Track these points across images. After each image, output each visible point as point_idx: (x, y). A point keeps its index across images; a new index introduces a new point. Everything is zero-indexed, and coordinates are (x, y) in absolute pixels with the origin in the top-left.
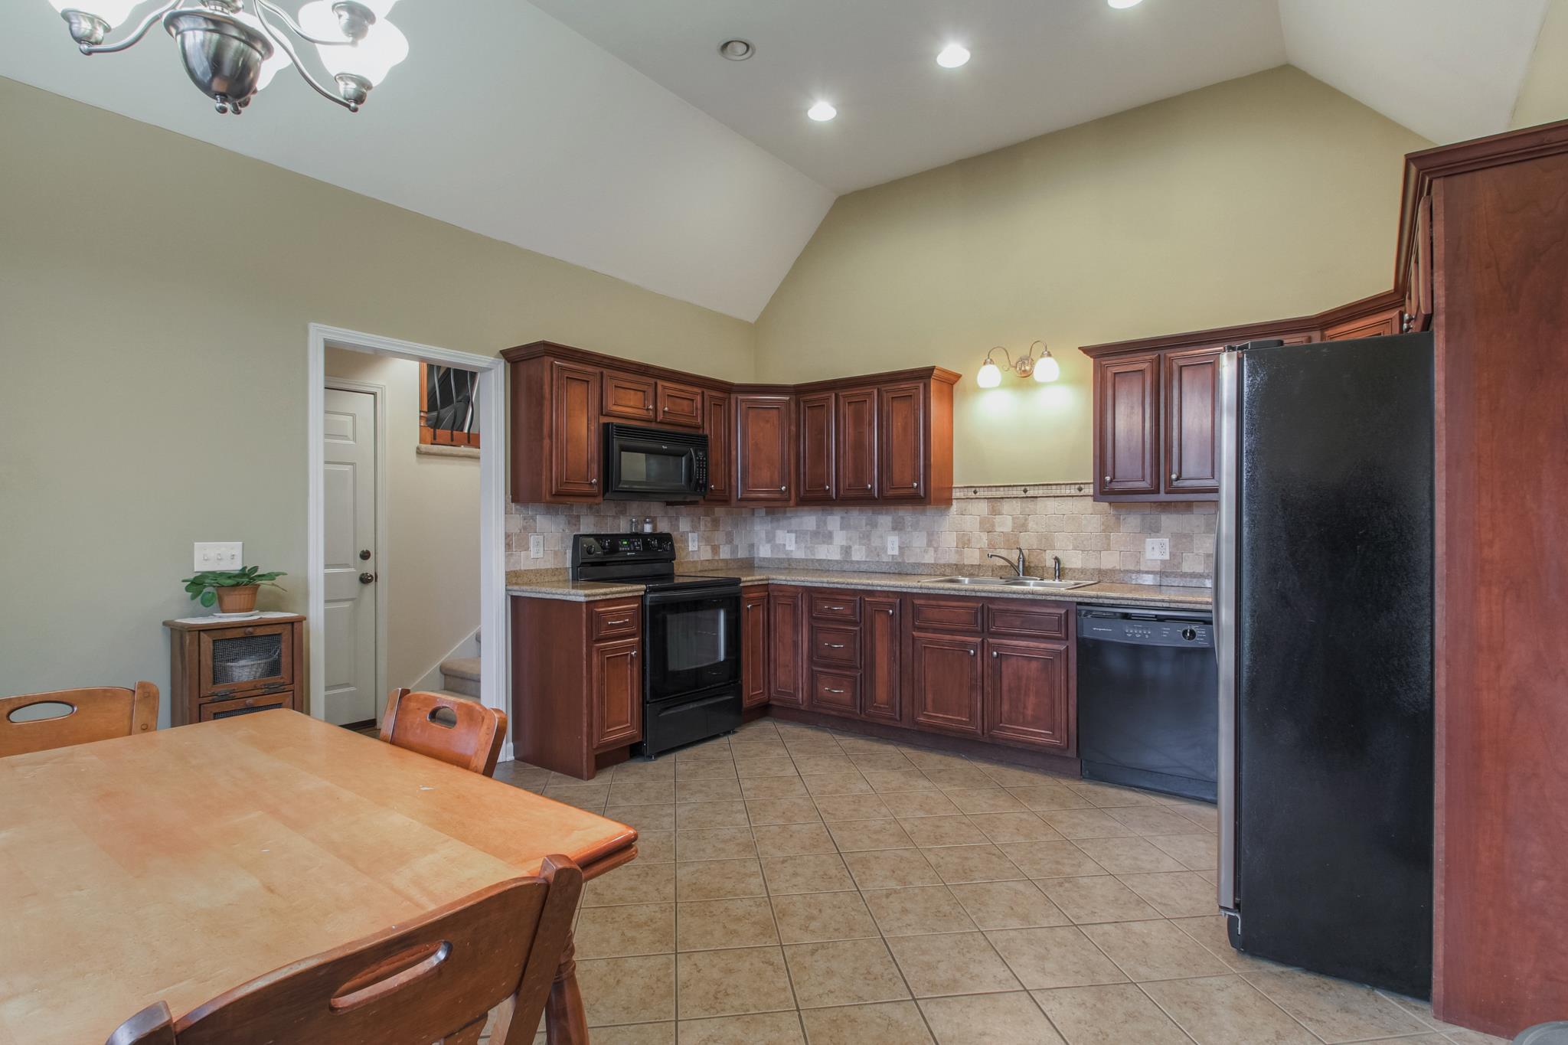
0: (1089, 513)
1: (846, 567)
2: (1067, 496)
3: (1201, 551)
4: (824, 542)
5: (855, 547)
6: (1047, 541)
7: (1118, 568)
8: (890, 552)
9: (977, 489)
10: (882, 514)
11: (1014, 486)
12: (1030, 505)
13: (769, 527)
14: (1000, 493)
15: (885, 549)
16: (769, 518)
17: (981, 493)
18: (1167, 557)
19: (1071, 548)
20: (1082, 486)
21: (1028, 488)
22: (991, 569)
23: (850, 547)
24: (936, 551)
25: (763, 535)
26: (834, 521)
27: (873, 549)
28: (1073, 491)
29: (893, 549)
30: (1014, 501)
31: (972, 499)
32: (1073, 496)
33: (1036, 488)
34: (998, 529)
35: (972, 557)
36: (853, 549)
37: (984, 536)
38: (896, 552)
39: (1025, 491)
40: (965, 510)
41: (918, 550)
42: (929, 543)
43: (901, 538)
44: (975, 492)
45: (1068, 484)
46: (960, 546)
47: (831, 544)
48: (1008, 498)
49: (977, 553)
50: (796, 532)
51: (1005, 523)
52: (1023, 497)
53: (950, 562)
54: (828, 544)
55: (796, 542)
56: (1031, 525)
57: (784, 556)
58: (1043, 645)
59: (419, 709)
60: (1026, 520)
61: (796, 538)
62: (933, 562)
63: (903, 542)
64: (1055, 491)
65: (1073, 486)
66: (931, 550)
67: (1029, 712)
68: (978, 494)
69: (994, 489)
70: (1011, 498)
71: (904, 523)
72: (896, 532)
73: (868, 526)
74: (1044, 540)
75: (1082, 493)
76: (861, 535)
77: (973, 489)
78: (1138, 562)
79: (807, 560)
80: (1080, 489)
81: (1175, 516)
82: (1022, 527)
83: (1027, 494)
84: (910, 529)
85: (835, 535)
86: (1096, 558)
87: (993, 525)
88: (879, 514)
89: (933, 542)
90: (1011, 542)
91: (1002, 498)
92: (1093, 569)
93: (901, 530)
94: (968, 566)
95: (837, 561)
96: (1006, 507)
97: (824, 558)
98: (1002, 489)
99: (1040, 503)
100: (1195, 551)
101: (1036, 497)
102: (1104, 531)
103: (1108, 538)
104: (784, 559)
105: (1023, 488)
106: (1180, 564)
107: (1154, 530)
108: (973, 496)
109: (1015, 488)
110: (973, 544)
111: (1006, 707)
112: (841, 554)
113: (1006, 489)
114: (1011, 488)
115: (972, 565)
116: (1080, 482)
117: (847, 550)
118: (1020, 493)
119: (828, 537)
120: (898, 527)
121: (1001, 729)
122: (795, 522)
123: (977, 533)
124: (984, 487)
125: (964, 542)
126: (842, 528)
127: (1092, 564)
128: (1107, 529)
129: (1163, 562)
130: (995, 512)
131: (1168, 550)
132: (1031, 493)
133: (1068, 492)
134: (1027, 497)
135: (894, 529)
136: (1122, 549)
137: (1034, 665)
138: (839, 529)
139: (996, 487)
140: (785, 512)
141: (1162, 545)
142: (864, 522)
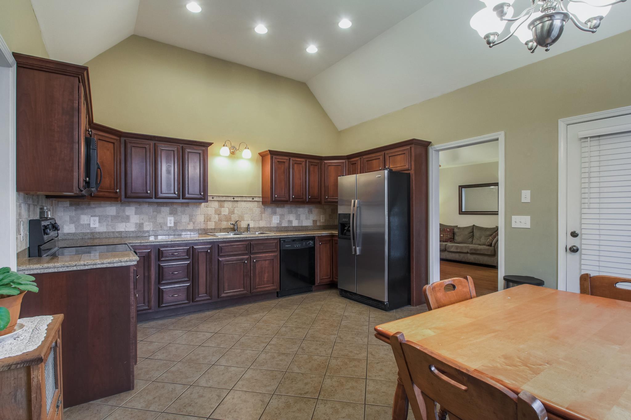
0: (255, 208)
1: (139, 234)
2: (249, 201)
3: (287, 220)
4: (123, 222)
5: (146, 224)
6: (242, 218)
7: (265, 226)
8: (169, 225)
9: (214, 197)
10: (164, 206)
11: (229, 196)
12: (236, 204)
13: (73, 214)
14: (224, 199)
15: (166, 224)
16: (74, 208)
17: (215, 199)
18: (279, 222)
19: (250, 220)
20: (254, 198)
21: (235, 197)
22: (219, 230)
23: (142, 224)
24: (194, 223)
25: (67, 218)
26: (130, 211)
27: (158, 224)
28: (251, 199)
29: (170, 223)
30: (229, 202)
31: (211, 201)
32: (251, 201)
33: (238, 197)
34: (223, 213)
35: (211, 225)
36: (144, 224)
37: (217, 216)
38: (172, 225)
39: (234, 199)
40: (208, 205)
41: (184, 224)
42: (191, 220)
43: (175, 218)
44: (213, 198)
45: (249, 197)
46: (206, 220)
47: (128, 222)
48: (227, 201)
49: (214, 223)
50: (99, 216)
51: (225, 211)
52: (233, 201)
53: (201, 228)
54: (126, 222)
55: (99, 222)
56: (236, 211)
57: (88, 231)
58: (270, 254)
59: (440, 289)
60: (234, 210)
61: (99, 220)
62: (192, 228)
63: (176, 220)
64: (244, 199)
65: (251, 198)
66: (191, 223)
67: (265, 279)
68: (214, 199)
69: (221, 197)
70: (228, 201)
71: (177, 211)
72: (172, 215)
73: (155, 213)
74: (241, 217)
75: (254, 200)
76: (150, 217)
77: (212, 197)
78: (271, 224)
79: (108, 232)
80: (253, 199)
81: (281, 209)
82: (232, 212)
83: (234, 200)
84: (180, 214)
85: (131, 217)
86: (258, 223)
87: (221, 212)
88: (162, 206)
89: (193, 220)
90: (228, 219)
91: (225, 201)
92: (257, 227)
93: (175, 214)
94: (210, 229)
95: (133, 232)
96: (226, 204)
97: (123, 230)
98: (224, 197)
99: (239, 203)
100: (285, 220)
101: (238, 201)
102: (260, 214)
103: (262, 216)
104: (88, 233)
105: (233, 197)
106: (282, 224)
107: (275, 213)
108: (212, 199)
109: (230, 197)
110: (212, 220)
111: (257, 280)
112: (136, 227)
113: (226, 197)
114: (228, 197)
115: (212, 229)
116: (253, 196)
117: (141, 225)
118: (232, 199)
119: (127, 219)
120: (172, 213)
121: (256, 289)
122: (99, 210)
123: (214, 215)
124: (217, 196)
125: (208, 219)
126: (136, 214)
127: (257, 226)
128: (262, 213)
129: (277, 223)
130: (222, 206)
131: (279, 219)
132: (236, 199)
133: (249, 200)
134: (234, 201)
135: (171, 214)
136: (266, 220)
137: (267, 262)
138: (134, 213)
139: (222, 196)
140: (89, 204)
141: (277, 218)
142: (151, 210)
